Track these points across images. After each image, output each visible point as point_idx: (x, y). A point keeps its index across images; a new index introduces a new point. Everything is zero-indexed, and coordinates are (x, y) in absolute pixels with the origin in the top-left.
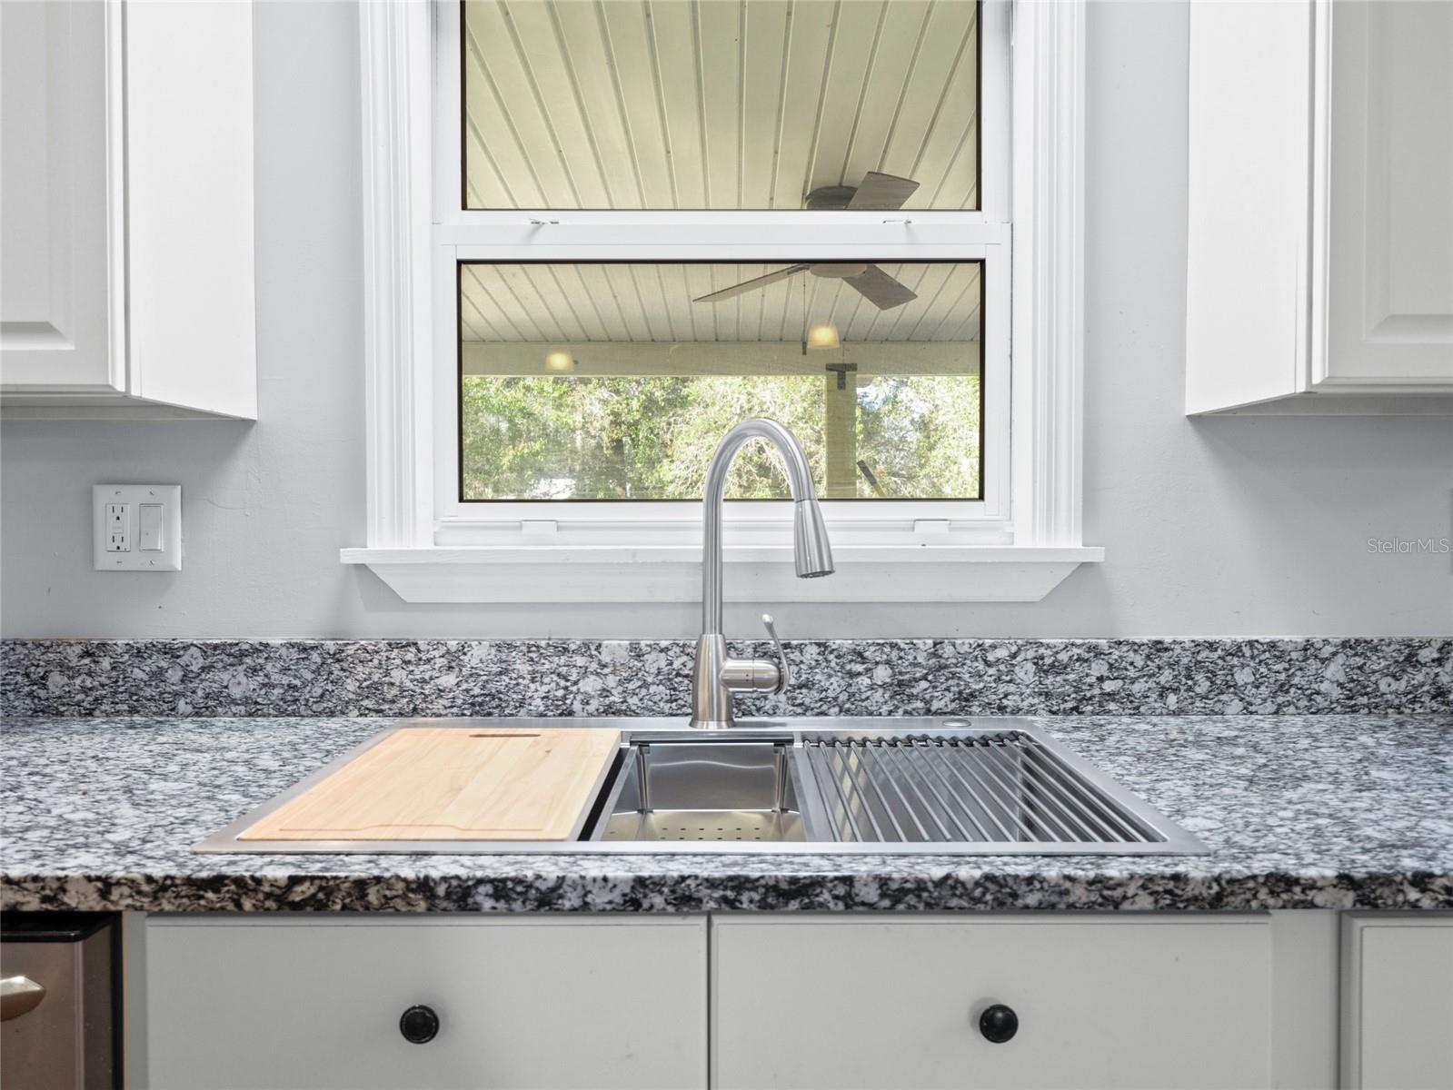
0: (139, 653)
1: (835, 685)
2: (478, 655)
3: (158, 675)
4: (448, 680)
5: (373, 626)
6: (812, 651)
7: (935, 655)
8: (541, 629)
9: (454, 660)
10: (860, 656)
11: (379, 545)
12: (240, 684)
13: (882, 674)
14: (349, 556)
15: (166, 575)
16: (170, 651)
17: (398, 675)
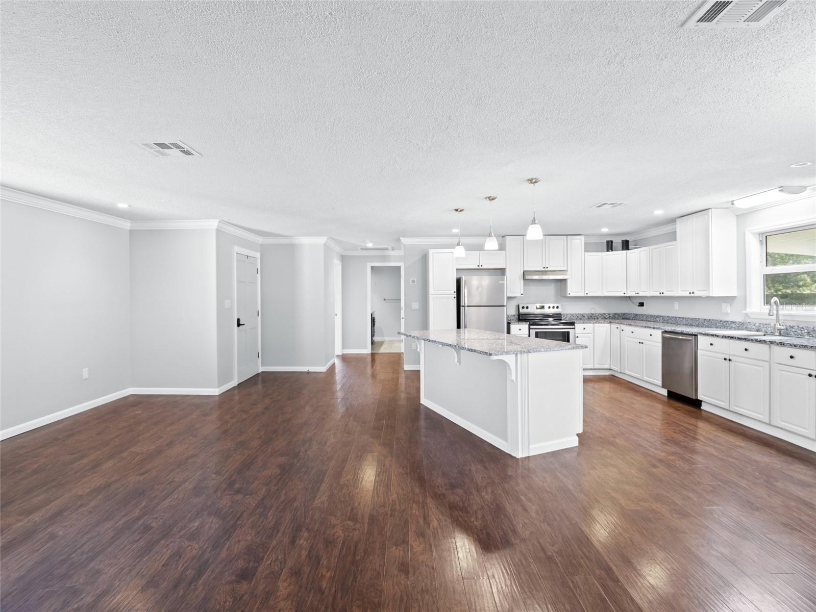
0: (725, 322)
1: (800, 332)
2: (757, 324)
3: (726, 324)
4: (754, 327)
5: (748, 320)
6: (796, 327)
7: (813, 329)
8: (764, 322)
9: (755, 325)
10: (803, 328)
11: (748, 310)
12: (734, 326)
13: (806, 331)
14: (744, 312)
15: (728, 313)
16: (727, 322)
17: (749, 326)
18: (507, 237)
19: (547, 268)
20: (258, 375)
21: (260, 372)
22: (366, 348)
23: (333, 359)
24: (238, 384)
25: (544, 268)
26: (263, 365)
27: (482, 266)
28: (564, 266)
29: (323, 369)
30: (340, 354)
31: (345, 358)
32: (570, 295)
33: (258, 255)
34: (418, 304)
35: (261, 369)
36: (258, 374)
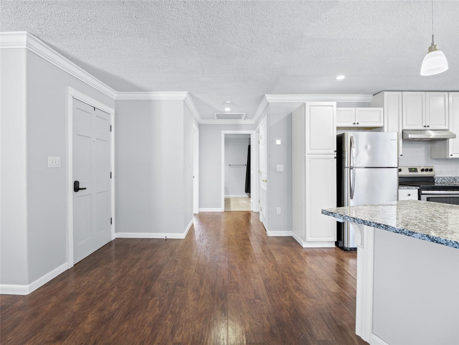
18: (385, 92)
19: (428, 126)
20: (110, 244)
21: (113, 238)
22: (219, 206)
23: (192, 221)
24: (74, 265)
25: (425, 126)
26: (116, 231)
27: (358, 124)
28: (445, 125)
29: (182, 236)
30: (197, 213)
31: (201, 217)
32: (451, 157)
33: (112, 111)
34: (283, 165)
35: (114, 236)
36: (111, 241)
